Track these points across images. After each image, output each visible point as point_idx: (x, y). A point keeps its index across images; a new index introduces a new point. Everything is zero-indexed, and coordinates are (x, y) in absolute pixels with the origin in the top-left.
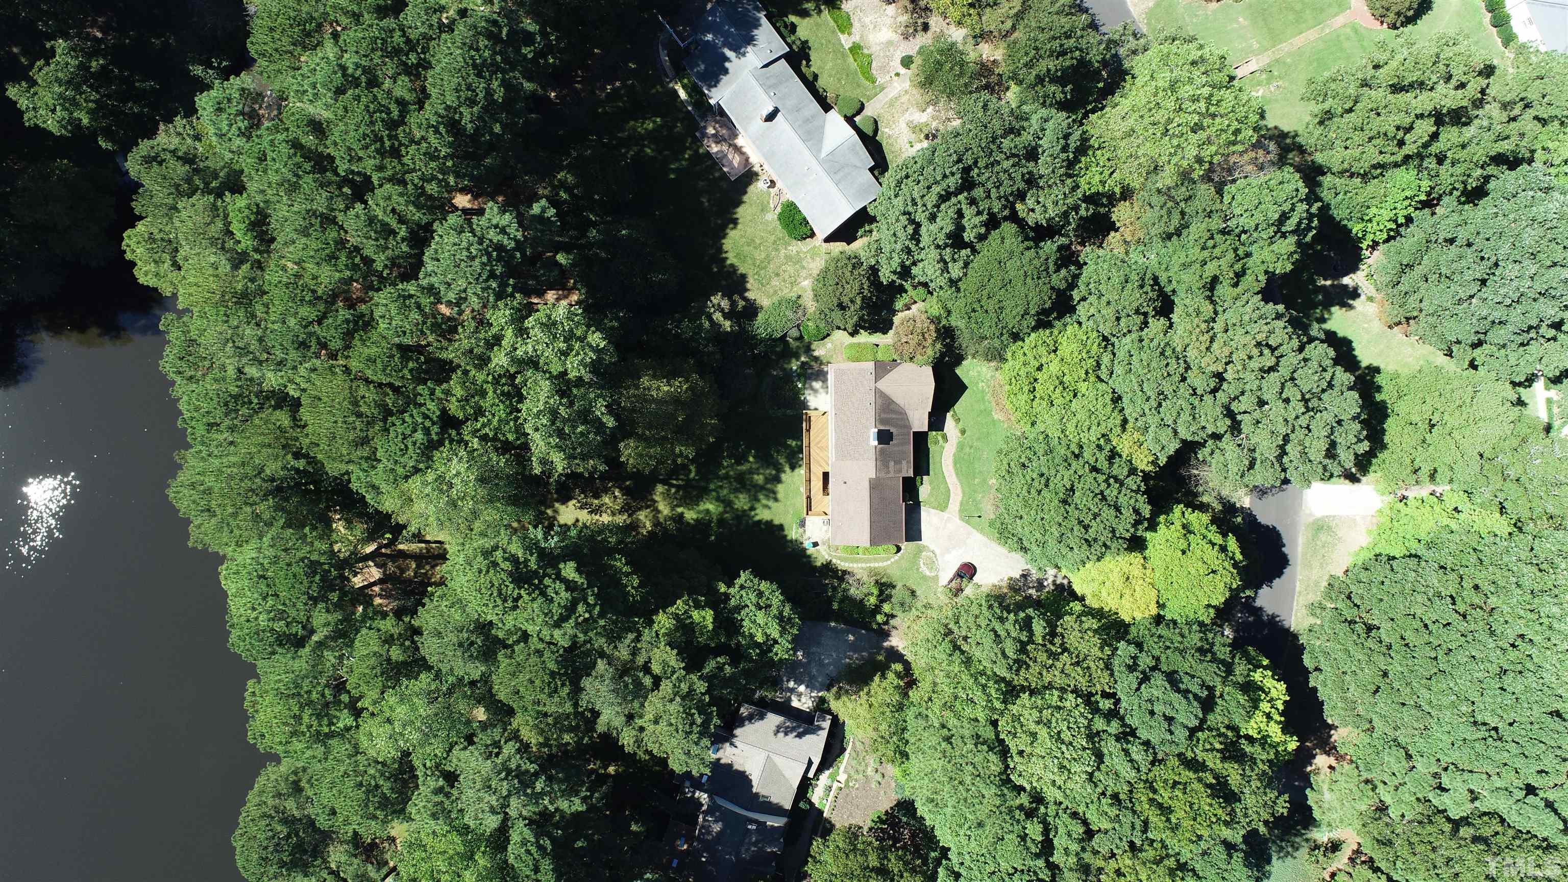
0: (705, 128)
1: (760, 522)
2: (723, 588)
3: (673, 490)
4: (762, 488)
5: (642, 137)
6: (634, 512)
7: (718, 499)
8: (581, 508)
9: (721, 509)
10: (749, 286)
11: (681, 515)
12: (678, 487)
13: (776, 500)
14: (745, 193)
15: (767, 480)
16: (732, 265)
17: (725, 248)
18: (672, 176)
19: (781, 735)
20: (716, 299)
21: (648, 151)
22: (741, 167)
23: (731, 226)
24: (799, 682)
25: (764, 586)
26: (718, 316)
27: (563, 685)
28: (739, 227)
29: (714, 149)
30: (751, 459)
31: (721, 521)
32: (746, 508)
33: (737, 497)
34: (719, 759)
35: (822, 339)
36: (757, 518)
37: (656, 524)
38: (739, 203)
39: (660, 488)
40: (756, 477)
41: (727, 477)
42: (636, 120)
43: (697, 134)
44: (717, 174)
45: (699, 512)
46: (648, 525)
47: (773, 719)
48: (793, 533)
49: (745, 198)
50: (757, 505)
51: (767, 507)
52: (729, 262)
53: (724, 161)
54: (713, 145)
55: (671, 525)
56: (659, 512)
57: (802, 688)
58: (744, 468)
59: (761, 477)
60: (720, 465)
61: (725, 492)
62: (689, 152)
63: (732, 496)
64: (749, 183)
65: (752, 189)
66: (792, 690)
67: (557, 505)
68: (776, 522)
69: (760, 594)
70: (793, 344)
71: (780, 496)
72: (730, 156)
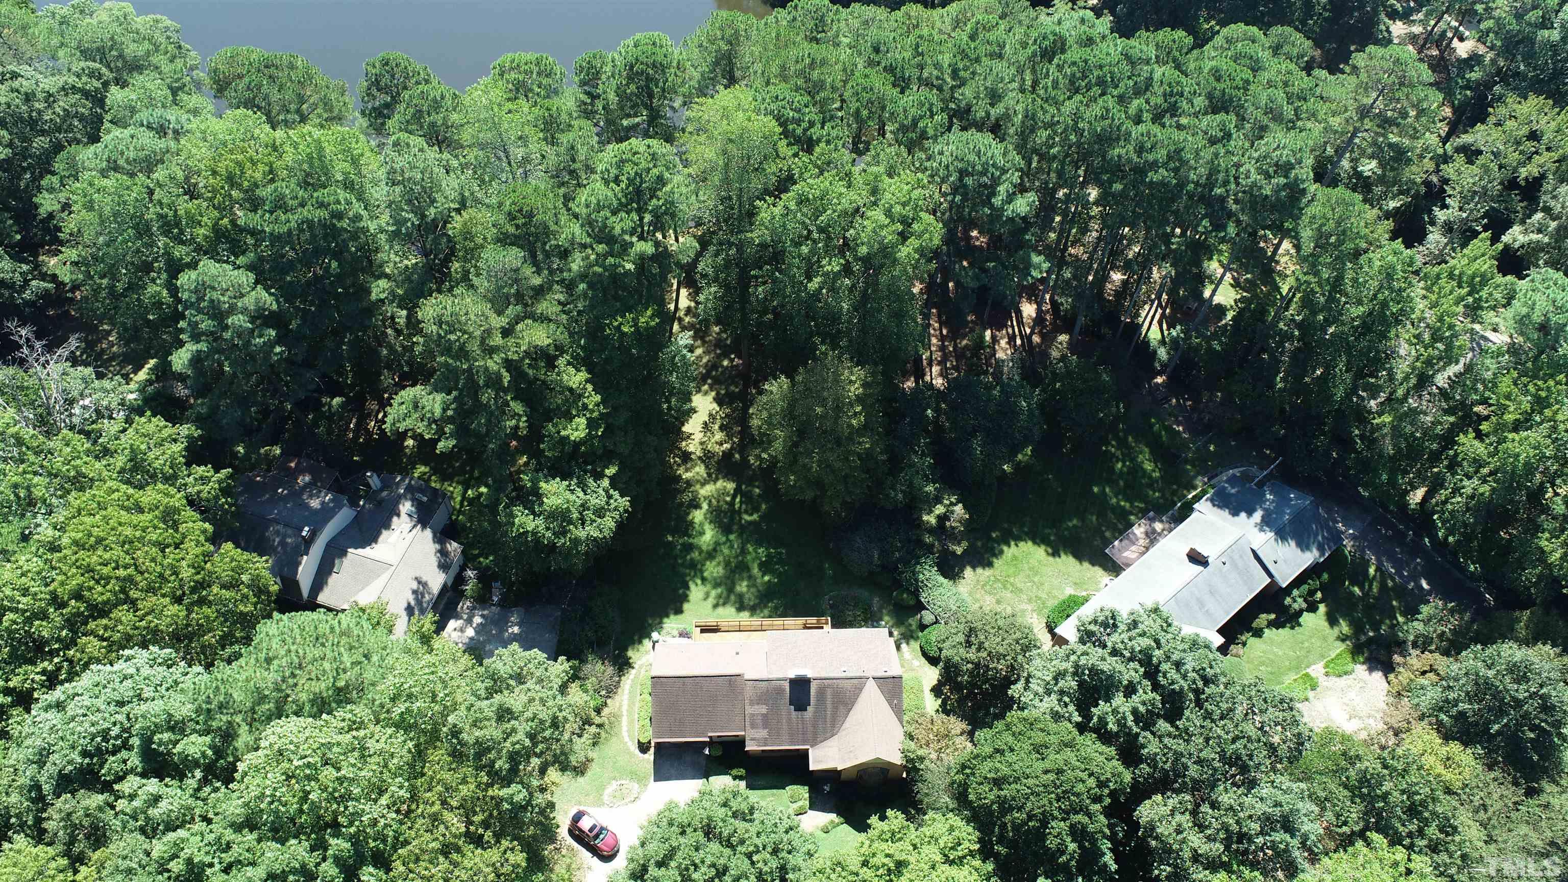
0: (1162, 521)
1: (688, 588)
2: (611, 471)
3: (728, 499)
4: (731, 590)
5: (1133, 460)
6: (703, 461)
7: (717, 544)
8: (710, 415)
9: (704, 548)
10: (979, 570)
11: (698, 506)
12: (732, 504)
13: (716, 606)
14: (1093, 565)
15: (740, 596)
16: (1002, 552)
17: (1021, 544)
18: (1096, 489)
19: (415, 585)
20: (959, 509)
21: (1119, 465)
22: (1125, 561)
23: (1050, 550)
24: (479, 630)
25: (609, 523)
26: (940, 510)
27: (517, 227)
28: (1051, 559)
29: (1139, 530)
30: (766, 578)
31: (690, 548)
32: (705, 574)
33: (719, 564)
34: (398, 515)
35: (925, 654)
36: (692, 586)
37: (689, 483)
38: (1079, 557)
39: (731, 486)
40: (745, 583)
41: (744, 551)
42: (1151, 453)
43: (1151, 514)
44: (1108, 534)
45: (701, 524)
46: (688, 475)
47: (436, 581)
48: (672, 624)
49: (1086, 565)
50: (709, 586)
51: (707, 596)
52: (1005, 548)
53: (1125, 542)
54: (1142, 529)
55: (686, 497)
56: (703, 485)
57: (470, 632)
58: (755, 571)
59: (745, 589)
60: (759, 544)
61: (726, 551)
62: (1128, 505)
63: (721, 558)
64: (1105, 569)
65: (1098, 571)
66: (469, 621)
67: (713, 394)
68: (686, 606)
69: (600, 512)
70: (913, 622)
71: (720, 610)
72: (1134, 548)
